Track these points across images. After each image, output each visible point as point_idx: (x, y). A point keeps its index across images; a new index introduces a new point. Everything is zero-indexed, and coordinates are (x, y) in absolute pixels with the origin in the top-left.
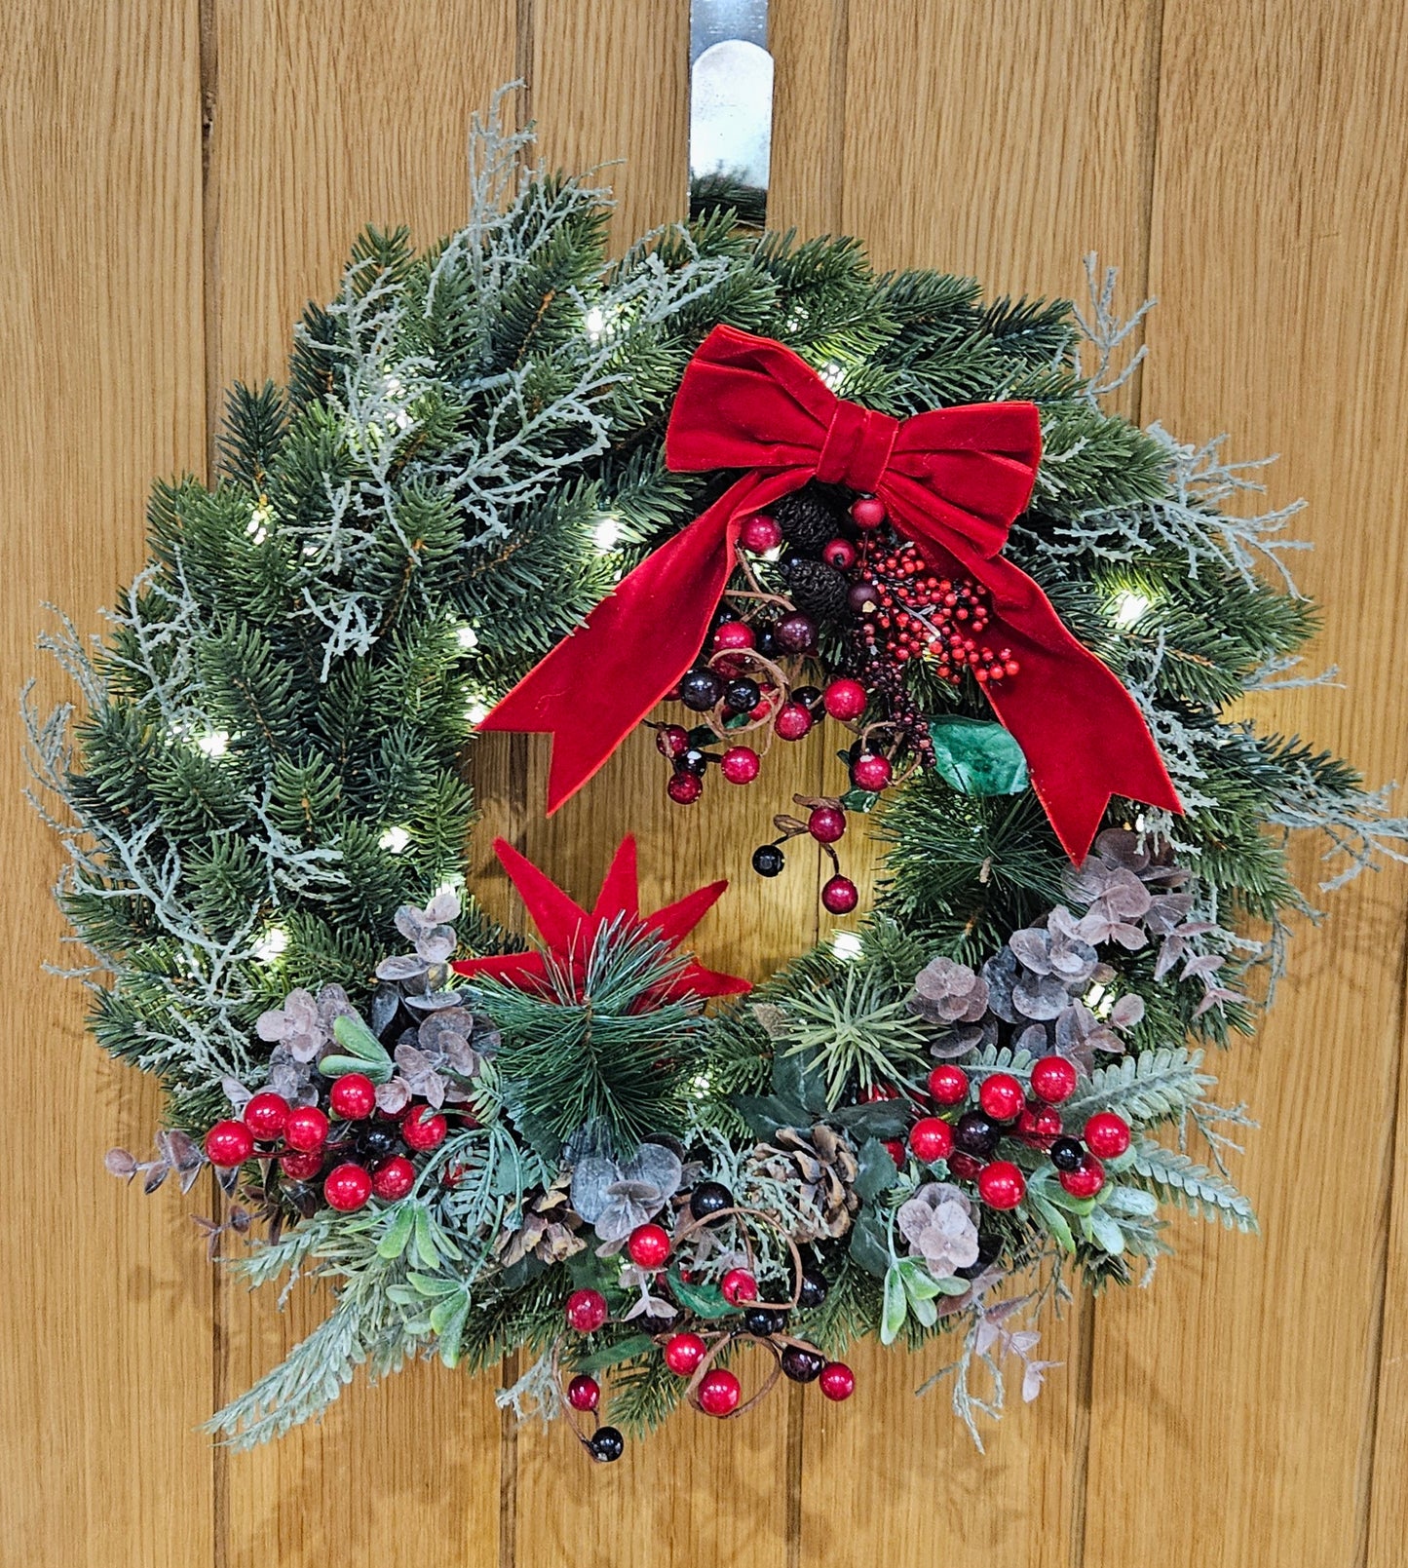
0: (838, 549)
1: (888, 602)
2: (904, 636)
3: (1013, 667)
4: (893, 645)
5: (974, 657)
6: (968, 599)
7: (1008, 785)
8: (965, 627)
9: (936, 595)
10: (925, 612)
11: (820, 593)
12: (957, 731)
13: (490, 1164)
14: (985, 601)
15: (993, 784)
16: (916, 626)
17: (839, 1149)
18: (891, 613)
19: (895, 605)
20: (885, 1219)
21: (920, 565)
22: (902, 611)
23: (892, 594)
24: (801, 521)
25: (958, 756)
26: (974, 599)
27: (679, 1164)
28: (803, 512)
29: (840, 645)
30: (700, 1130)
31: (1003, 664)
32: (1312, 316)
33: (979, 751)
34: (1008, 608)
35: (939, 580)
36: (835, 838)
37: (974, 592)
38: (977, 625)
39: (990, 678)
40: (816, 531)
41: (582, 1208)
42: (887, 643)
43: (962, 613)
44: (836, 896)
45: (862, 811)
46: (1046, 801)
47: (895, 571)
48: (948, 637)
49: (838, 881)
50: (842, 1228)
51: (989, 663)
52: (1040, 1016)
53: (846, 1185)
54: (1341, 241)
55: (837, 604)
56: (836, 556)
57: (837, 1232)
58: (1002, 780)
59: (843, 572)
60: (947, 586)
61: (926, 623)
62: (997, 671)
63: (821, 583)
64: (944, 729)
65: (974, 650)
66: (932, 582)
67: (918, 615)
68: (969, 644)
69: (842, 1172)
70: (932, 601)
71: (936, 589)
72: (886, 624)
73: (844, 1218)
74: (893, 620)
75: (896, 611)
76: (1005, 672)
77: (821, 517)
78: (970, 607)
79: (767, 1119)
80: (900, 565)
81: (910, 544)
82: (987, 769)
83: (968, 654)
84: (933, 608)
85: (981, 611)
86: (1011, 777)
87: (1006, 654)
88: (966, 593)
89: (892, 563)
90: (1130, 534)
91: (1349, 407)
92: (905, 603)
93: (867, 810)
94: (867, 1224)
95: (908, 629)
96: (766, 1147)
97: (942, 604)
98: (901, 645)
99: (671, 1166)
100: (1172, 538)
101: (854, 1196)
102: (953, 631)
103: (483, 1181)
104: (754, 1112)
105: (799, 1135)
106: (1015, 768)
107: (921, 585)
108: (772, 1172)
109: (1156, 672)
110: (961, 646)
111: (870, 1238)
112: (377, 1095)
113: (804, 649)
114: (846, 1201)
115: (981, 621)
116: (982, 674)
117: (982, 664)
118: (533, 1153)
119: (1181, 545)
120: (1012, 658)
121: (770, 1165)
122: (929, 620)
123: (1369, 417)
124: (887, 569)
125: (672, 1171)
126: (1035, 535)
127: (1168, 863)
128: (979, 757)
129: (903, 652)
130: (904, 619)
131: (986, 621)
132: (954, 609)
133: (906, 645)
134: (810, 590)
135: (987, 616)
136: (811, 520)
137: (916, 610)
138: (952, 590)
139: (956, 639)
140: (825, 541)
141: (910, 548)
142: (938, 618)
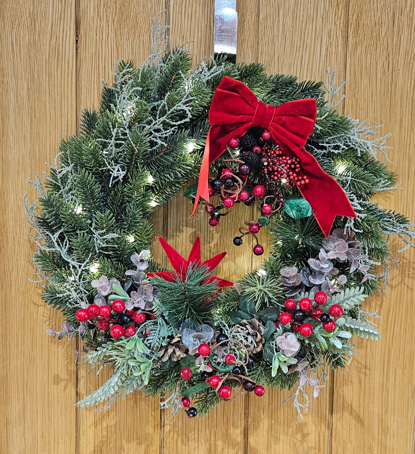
0: (257, 148)
1: (271, 163)
2: (276, 173)
3: (307, 181)
4: (273, 176)
5: (296, 178)
6: (294, 162)
7: (306, 215)
8: (293, 170)
9: (285, 161)
10: (282, 166)
11: (251, 160)
12: (292, 201)
13: (158, 329)
14: (299, 163)
15: (302, 214)
16: (279, 169)
17: (259, 326)
18: (272, 167)
19: (273, 164)
20: (273, 344)
21: (280, 152)
22: (275, 166)
23: (272, 161)
24: (246, 140)
25: (292, 208)
26: (296, 162)
27: (213, 331)
28: (247, 137)
29: (258, 178)
30: (219, 322)
31: (304, 180)
32: (393, 93)
33: (298, 206)
34: (306, 164)
35: (286, 157)
36: (257, 232)
37: (296, 160)
38: (297, 170)
39: (301, 184)
40: (251, 143)
41: (185, 342)
42: (271, 175)
43: (293, 166)
44: (257, 250)
46: (317, 218)
47: (273, 155)
48: (288, 173)
49: (258, 246)
50: (260, 348)
51: (301, 180)
52: (317, 283)
53: (261, 336)
54: (401, 72)
55: (257, 164)
56: (256, 151)
57: (259, 350)
58: (305, 213)
59: (258, 155)
60: (288, 158)
61: (282, 169)
62: (303, 182)
63: (252, 157)
64: (287, 201)
65: (296, 177)
66: (284, 157)
67: (280, 167)
68: (295, 175)
69: (260, 332)
70: (284, 163)
71: (285, 159)
72: (271, 169)
73: (261, 345)
74: (273, 169)
76: (305, 182)
77: (252, 139)
78: (295, 165)
79: (238, 318)
80: (275, 153)
81: (278, 146)
82: (301, 211)
83: (294, 178)
84: (284, 165)
85: (298, 166)
86: (307, 213)
87: (305, 177)
88: (294, 160)
89: (272, 152)
90: (341, 145)
91: (404, 120)
92: (276, 164)
94: (267, 347)
95: (277, 171)
96: (238, 325)
97: (287, 163)
98: (275, 176)
99: (211, 331)
100: (353, 146)
101: (264, 339)
102: (290, 171)
103: (156, 334)
104: (235, 317)
105: (247, 322)
106: (309, 210)
107: (280, 158)
108: (240, 331)
109: (349, 184)
110: (292, 175)
111: (268, 351)
112: (125, 305)
113: (247, 174)
114: (261, 340)
115: (298, 169)
116: (299, 183)
117: (299, 180)
118: (170, 326)
119: (355, 148)
120: (307, 179)
121: (239, 330)
122: (283, 168)
123: (410, 123)
124: (271, 154)
125: (211, 333)
126: (313, 147)
127: (354, 239)
128: (298, 208)
129: (276, 178)
130: (276, 168)
131: (299, 169)
132: (290, 165)
133: (277, 176)
134: (248, 159)
135: (300, 167)
136: (249, 139)
137: (279, 165)
138: (290, 159)
139: (291, 173)
140: (253, 146)
141: (277, 148)
142: (286, 168)
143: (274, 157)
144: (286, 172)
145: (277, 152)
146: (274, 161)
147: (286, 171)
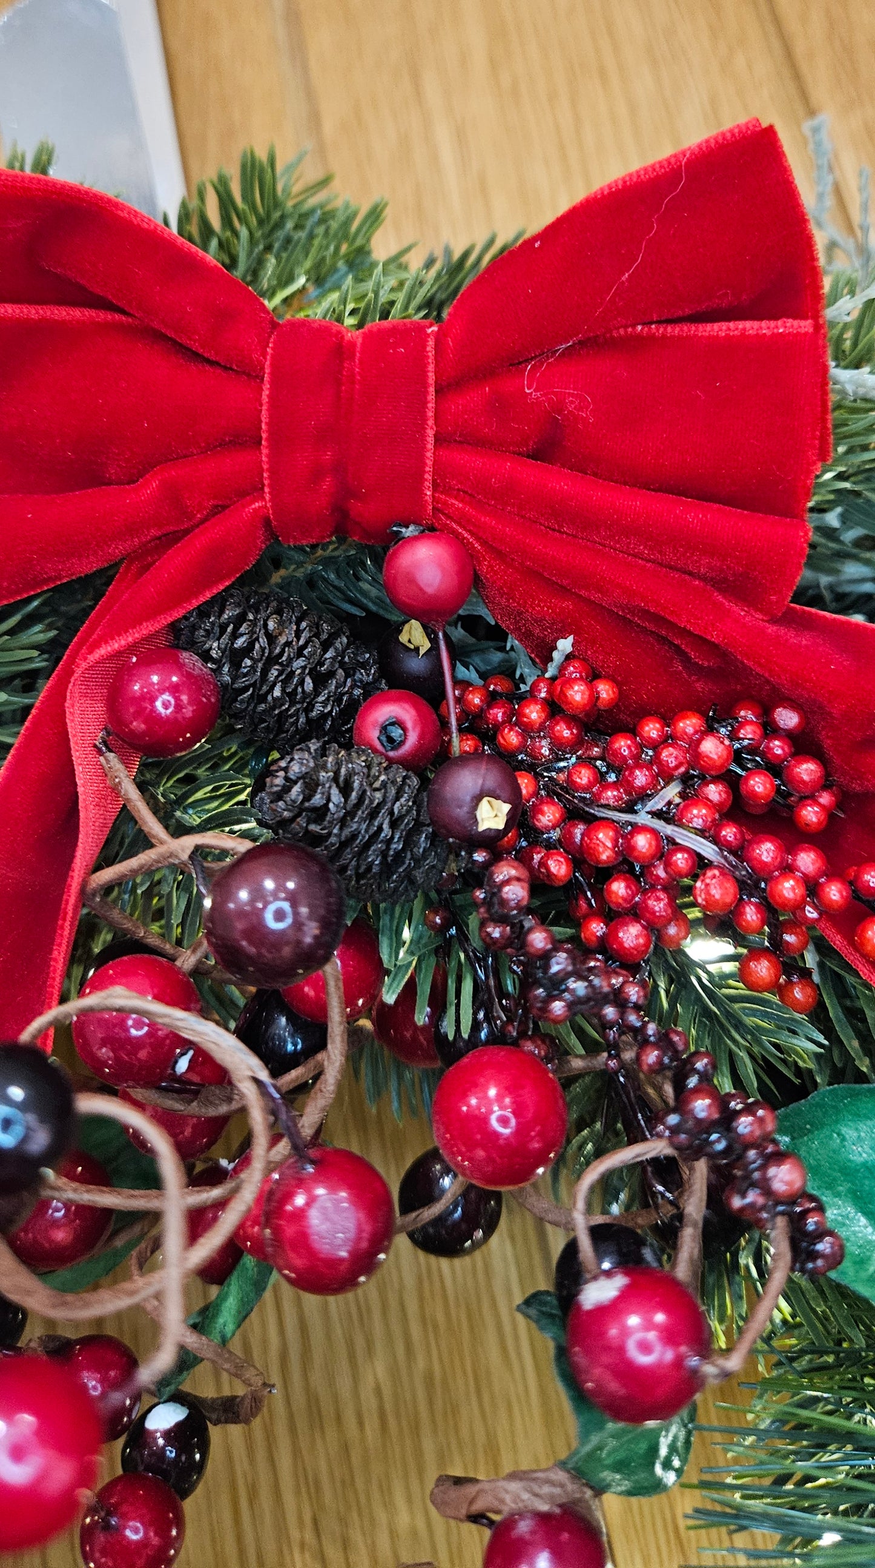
0: (386, 712)
1: (549, 816)
2: (619, 888)
5: (834, 893)
9: (670, 756)
10: (657, 803)
11: (350, 814)
14: (805, 745)
16: (642, 842)
18: (567, 842)
19: (573, 815)
21: (606, 691)
22: (592, 821)
23: (556, 792)
24: (272, 660)
26: (776, 743)
28: (271, 638)
35: (668, 719)
37: (768, 728)
38: (809, 812)
40: (321, 680)
42: (578, 924)
43: (759, 785)
45: (657, 1487)
55: (409, 841)
56: (384, 731)
59: (408, 760)
60: (690, 724)
61: (669, 830)
65: (828, 875)
66: (652, 730)
67: (643, 818)
68: (807, 861)
70: (666, 775)
71: (666, 740)
72: (558, 867)
74: (580, 858)
75: (578, 831)
77: (326, 646)
78: (775, 770)
80: (555, 710)
81: (565, 645)
83: (812, 888)
84: (672, 792)
85: (805, 771)
89: (534, 713)
92: (595, 801)
93: (670, 1478)
95: (624, 865)
97: (692, 775)
98: (614, 916)
107: (623, 745)
110: (788, 869)
115: (814, 798)
122: (668, 821)
124: (527, 730)
129: (631, 935)
130: (604, 837)
131: (825, 799)
132: (732, 782)
133: (635, 912)
134: (320, 813)
135: (825, 783)
136: (300, 653)
137: (630, 809)
138: (710, 730)
139: (766, 851)
140: (351, 710)
141: (569, 658)
142: (698, 815)
143: (560, 748)
144: (708, 850)
145: (577, 694)
146: (571, 786)
147: (716, 840)
